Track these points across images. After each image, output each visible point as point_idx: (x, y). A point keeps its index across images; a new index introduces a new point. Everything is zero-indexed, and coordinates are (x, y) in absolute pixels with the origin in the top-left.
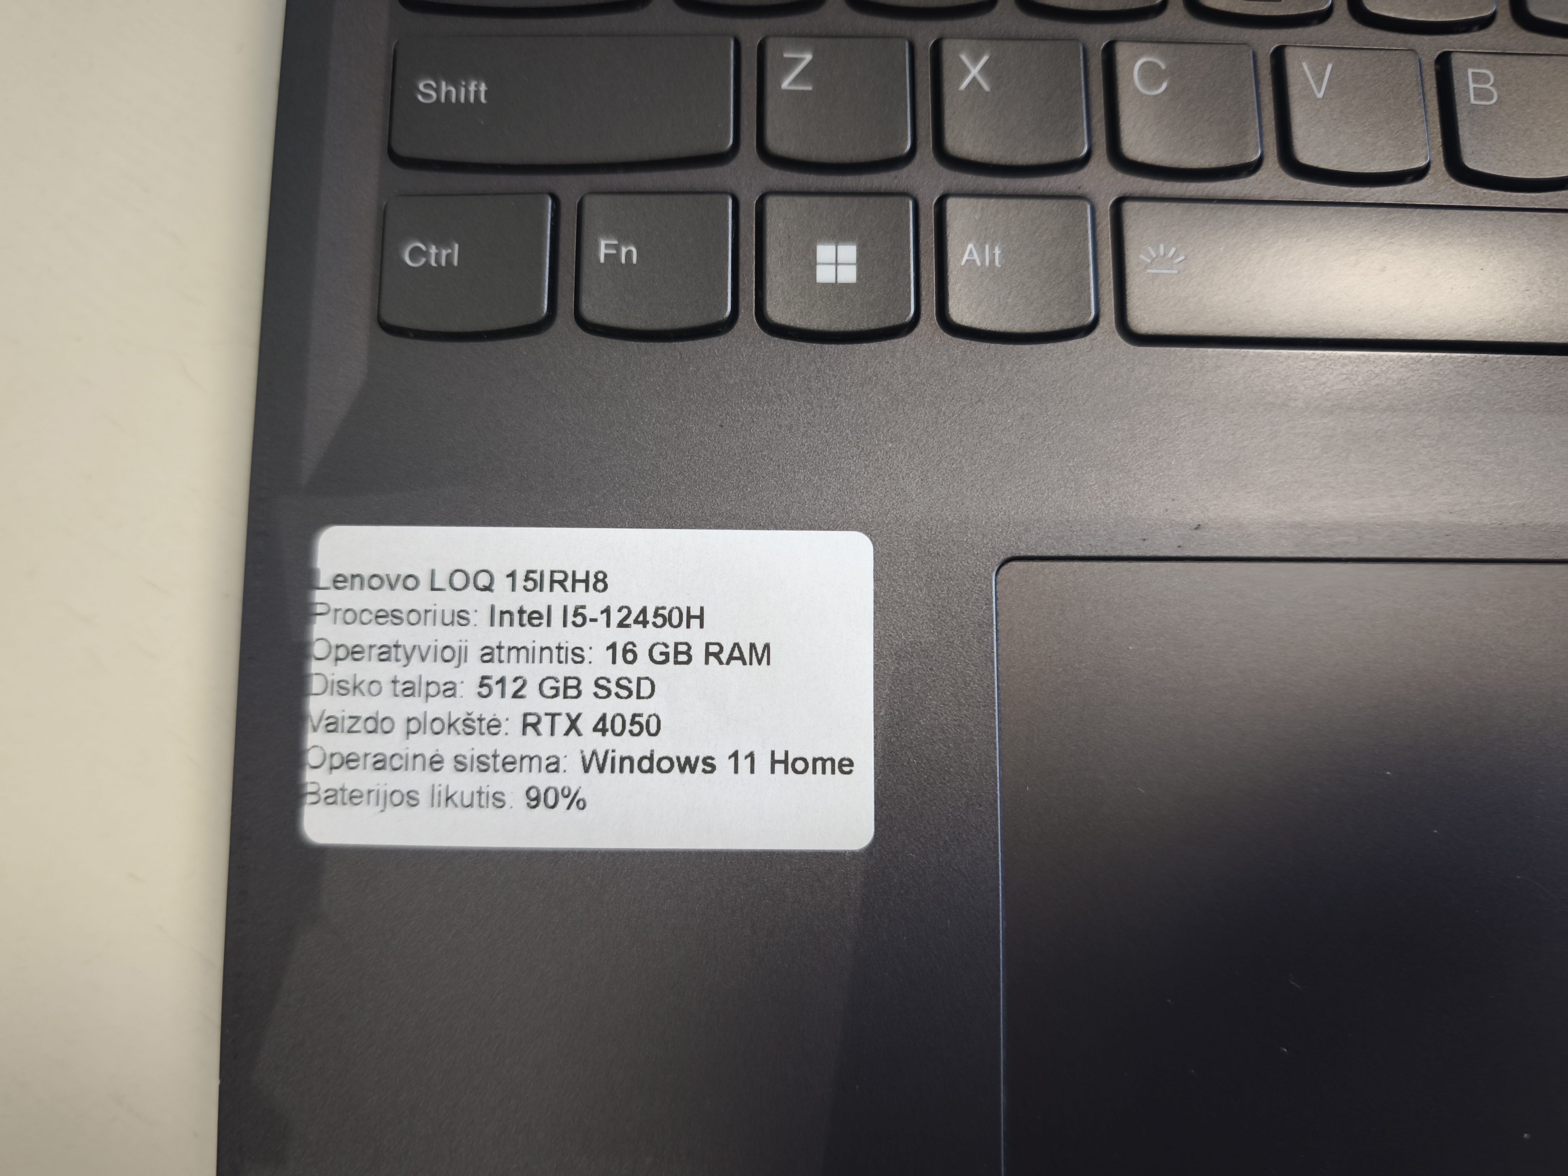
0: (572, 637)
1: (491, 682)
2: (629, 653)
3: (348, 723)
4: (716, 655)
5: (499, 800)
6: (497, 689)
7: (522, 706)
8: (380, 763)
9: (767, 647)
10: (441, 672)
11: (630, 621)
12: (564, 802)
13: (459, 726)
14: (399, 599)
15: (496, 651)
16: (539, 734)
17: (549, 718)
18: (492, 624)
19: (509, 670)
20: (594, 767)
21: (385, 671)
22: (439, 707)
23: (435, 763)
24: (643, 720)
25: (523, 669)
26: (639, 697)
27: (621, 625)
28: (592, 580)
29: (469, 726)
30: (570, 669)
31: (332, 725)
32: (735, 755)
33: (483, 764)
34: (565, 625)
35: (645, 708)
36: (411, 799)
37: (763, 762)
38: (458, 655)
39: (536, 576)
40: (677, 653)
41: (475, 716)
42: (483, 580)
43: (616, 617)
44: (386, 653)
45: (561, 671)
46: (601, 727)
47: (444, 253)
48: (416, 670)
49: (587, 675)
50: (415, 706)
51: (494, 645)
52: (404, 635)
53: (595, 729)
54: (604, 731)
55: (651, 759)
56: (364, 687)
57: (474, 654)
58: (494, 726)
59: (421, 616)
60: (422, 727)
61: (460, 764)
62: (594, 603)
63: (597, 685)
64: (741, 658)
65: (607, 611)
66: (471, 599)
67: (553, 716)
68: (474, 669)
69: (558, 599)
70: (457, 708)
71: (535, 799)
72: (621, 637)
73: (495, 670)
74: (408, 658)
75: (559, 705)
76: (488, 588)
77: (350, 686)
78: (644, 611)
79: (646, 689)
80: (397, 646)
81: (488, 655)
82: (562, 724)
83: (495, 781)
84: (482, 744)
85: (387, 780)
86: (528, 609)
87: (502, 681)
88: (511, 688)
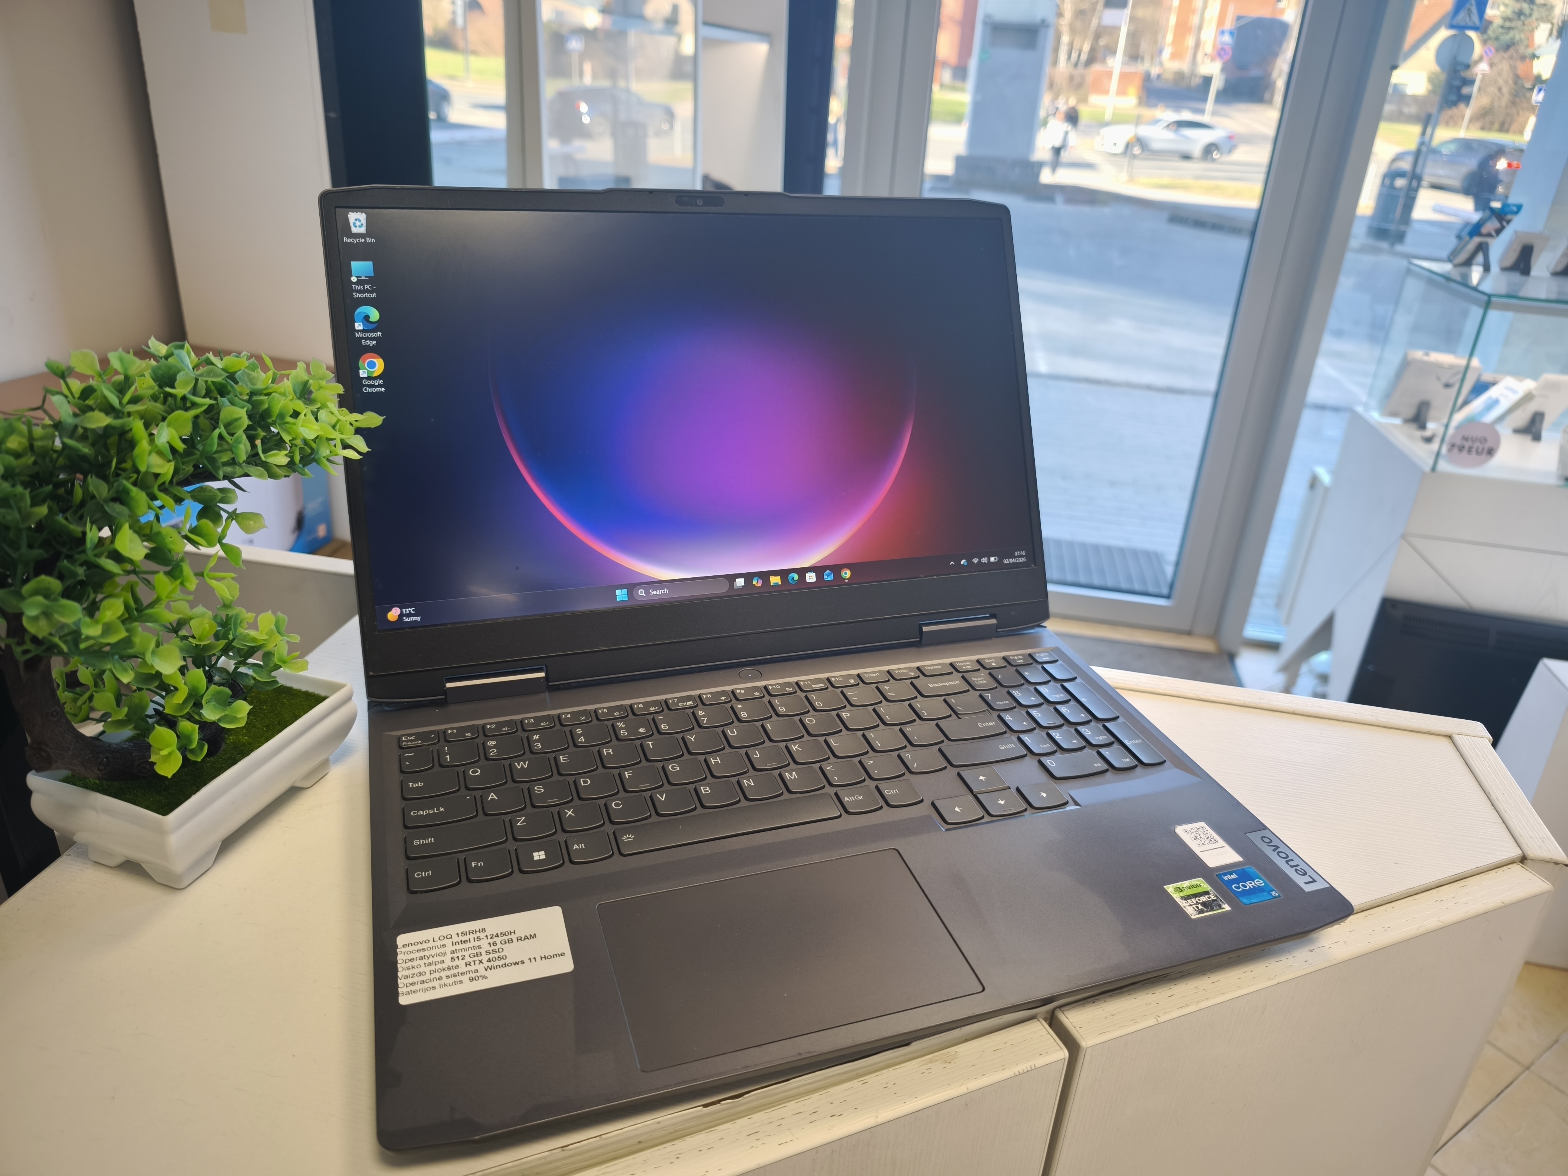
0: (477, 944)
1: (455, 958)
2: (495, 944)
3: (411, 976)
4: (521, 939)
5: (461, 982)
6: (456, 959)
7: (464, 961)
8: (423, 982)
9: (535, 934)
10: (439, 959)
11: (494, 937)
12: (480, 978)
13: (446, 969)
14: (425, 946)
15: (455, 951)
16: (470, 965)
17: (473, 962)
18: (453, 945)
19: (460, 954)
20: (489, 969)
21: (422, 962)
22: (440, 966)
23: (440, 978)
24: (501, 957)
25: (464, 953)
26: (499, 952)
27: (491, 938)
28: (481, 930)
29: (449, 968)
30: (478, 950)
31: (407, 977)
32: (530, 959)
33: (455, 976)
34: (475, 941)
35: (501, 954)
36: (434, 988)
37: (538, 959)
38: (445, 954)
39: (465, 933)
40: (508, 941)
41: (451, 966)
42: (449, 936)
43: (489, 937)
44: (421, 958)
45: (475, 952)
46: (489, 960)
47: (427, 873)
48: (430, 960)
49: (483, 951)
50: (433, 967)
51: (454, 950)
52: (427, 953)
53: (487, 961)
54: (490, 961)
55: (505, 964)
56: (415, 967)
57: (448, 953)
58: (457, 967)
59: (432, 948)
60: (435, 971)
61: (448, 977)
62: (482, 935)
63: (486, 952)
64: (528, 938)
65: (487, 936)
66: (446, 941)
67: (474, 961)
68: (449, 956)
69: (472, 936)
70: (445, 966)
71: (472, 980)
72: (491, 941)
73: (455, 955)
74: (428, 958)
75: (476, 958)
76: (451, 938)
77: (411, 968)
78: (497, 934)
79: (501, 950)
80: (424, 956)
81: (453, 952)
82: (477, 962)
83: (458, 979)
84: (455, 971)
85: (426, 985)
86: (463, 940)
87: (458, 957)
88: (460, 958)
